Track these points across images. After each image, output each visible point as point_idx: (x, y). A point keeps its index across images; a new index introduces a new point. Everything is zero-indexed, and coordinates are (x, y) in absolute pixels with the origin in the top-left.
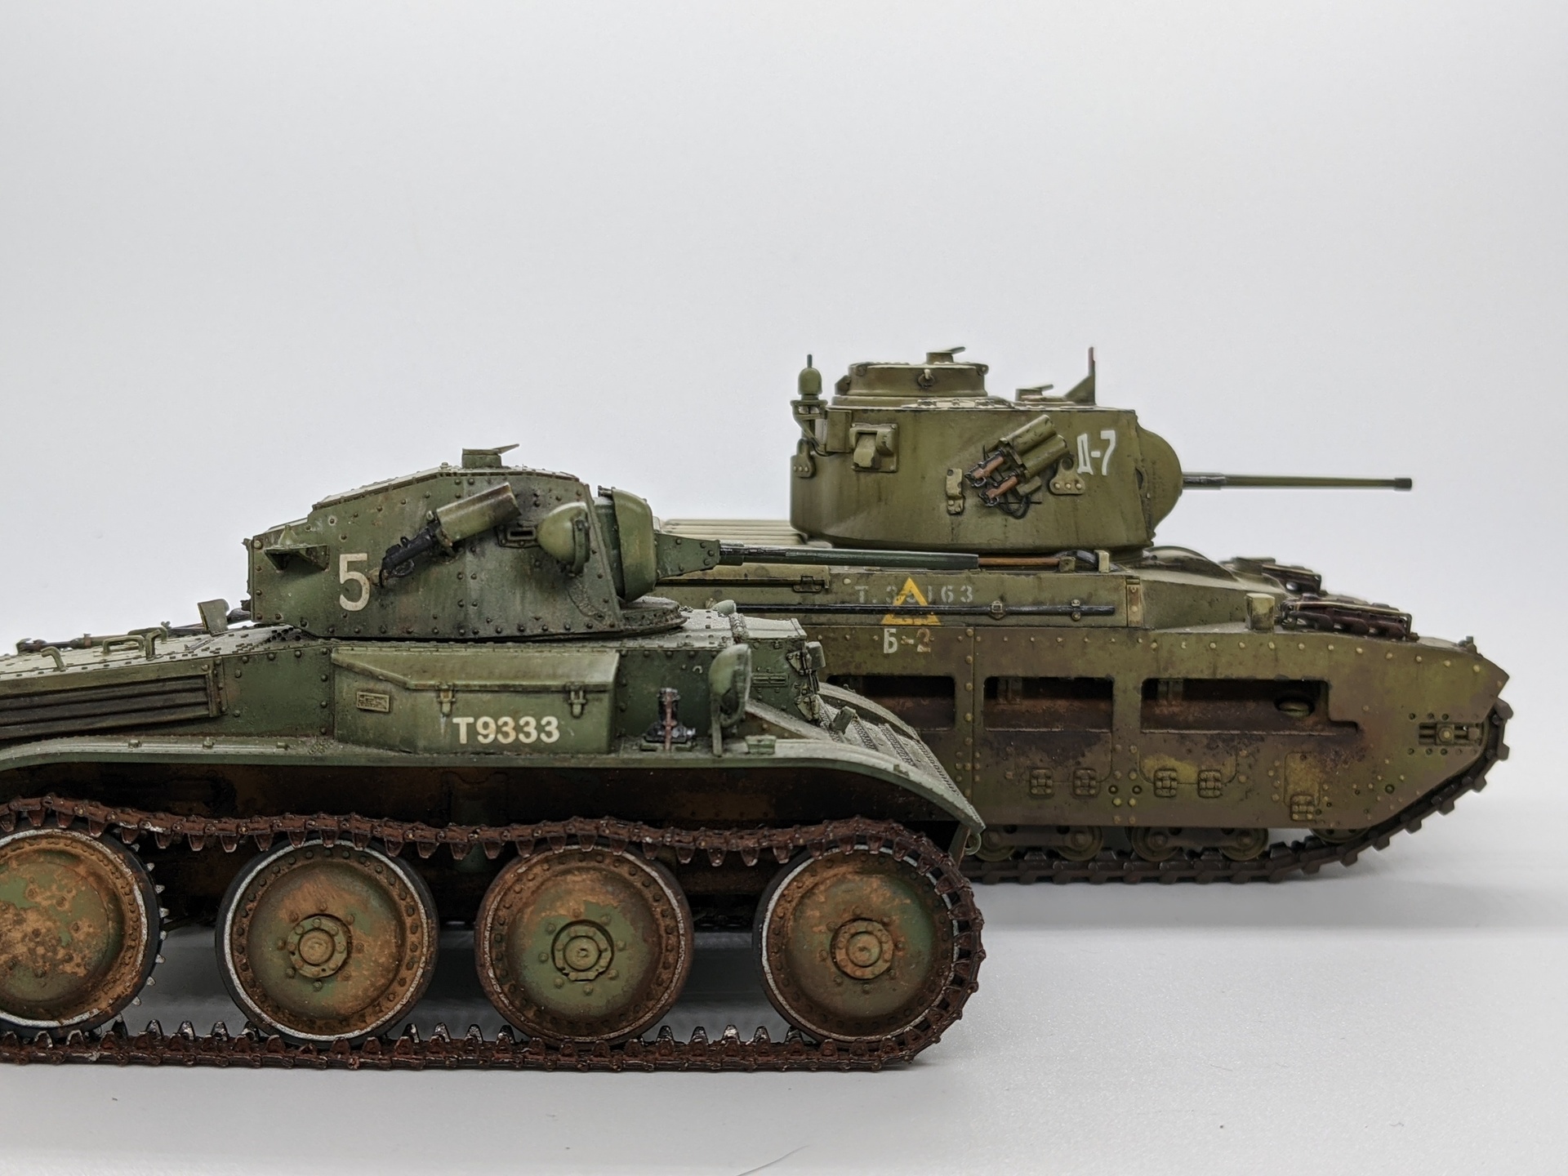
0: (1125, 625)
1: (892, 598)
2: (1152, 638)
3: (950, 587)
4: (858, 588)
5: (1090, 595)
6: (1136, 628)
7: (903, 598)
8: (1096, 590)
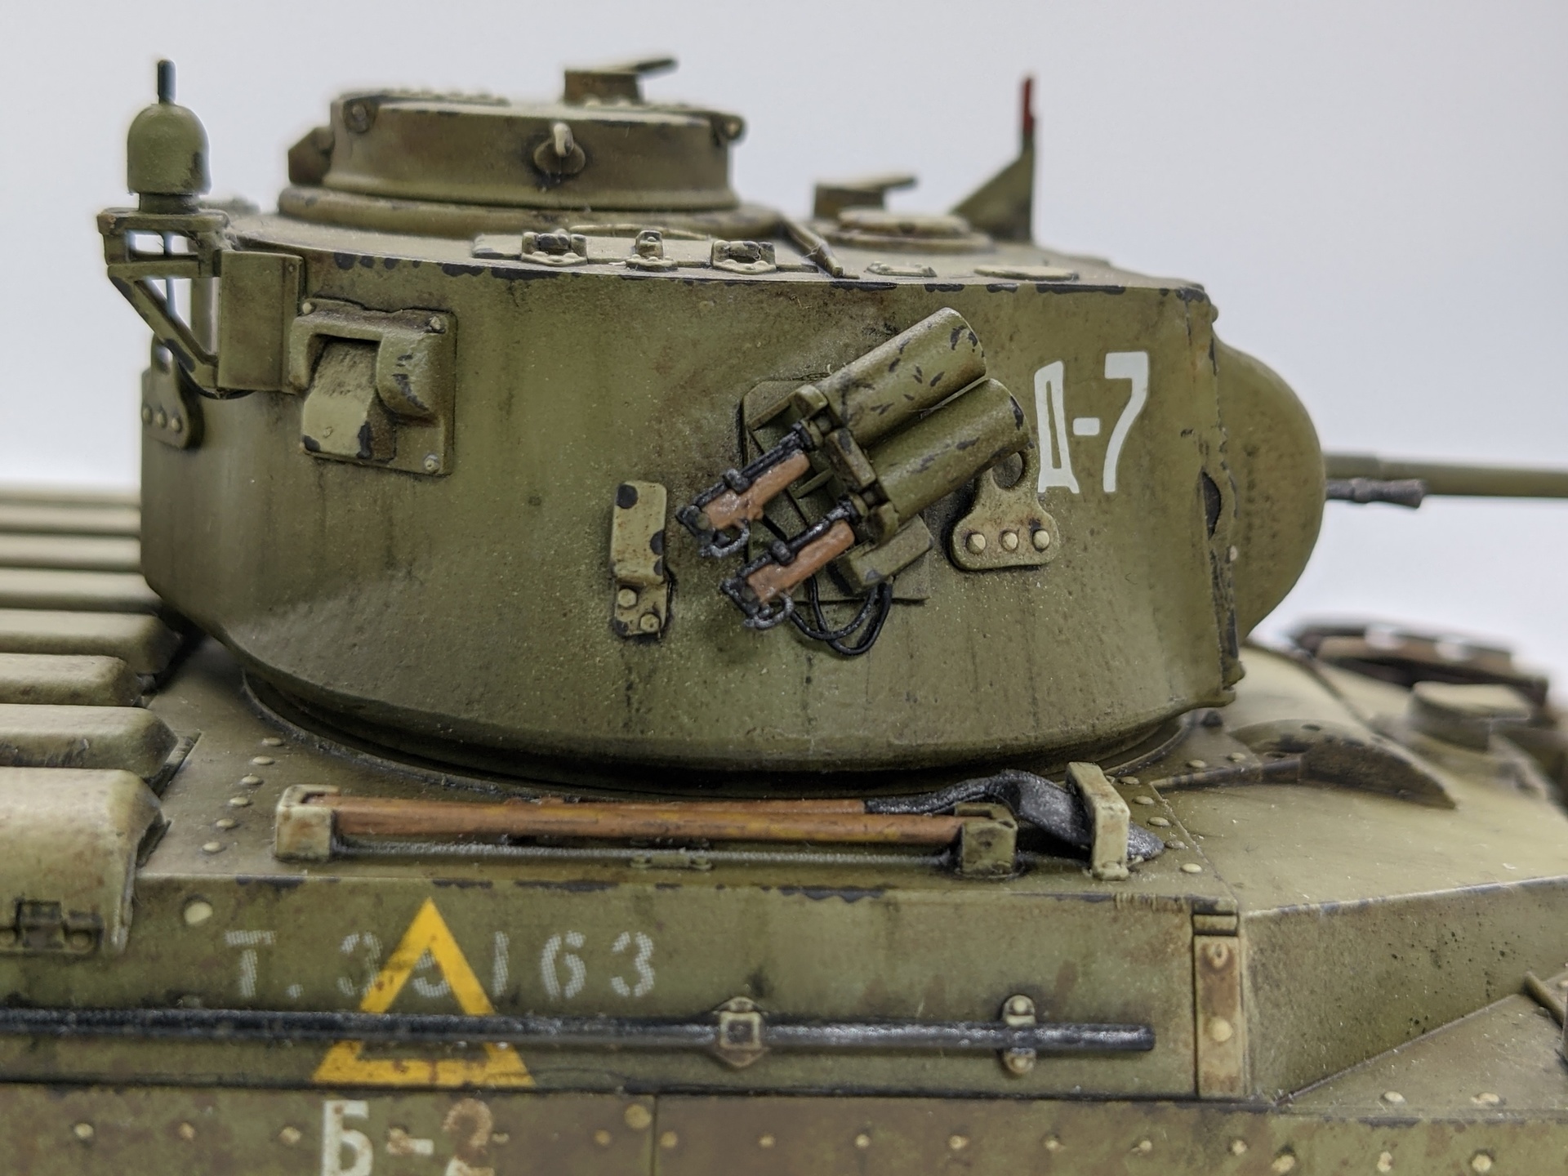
0: (1186, 1088)
1: (360, 979)
2: (1279, 1142)
3: (576, 939)
4: (234, 938)
5: (1067, 977)
6: (1226, 1105)
7: (400, 979)
8: (1089, 956)
